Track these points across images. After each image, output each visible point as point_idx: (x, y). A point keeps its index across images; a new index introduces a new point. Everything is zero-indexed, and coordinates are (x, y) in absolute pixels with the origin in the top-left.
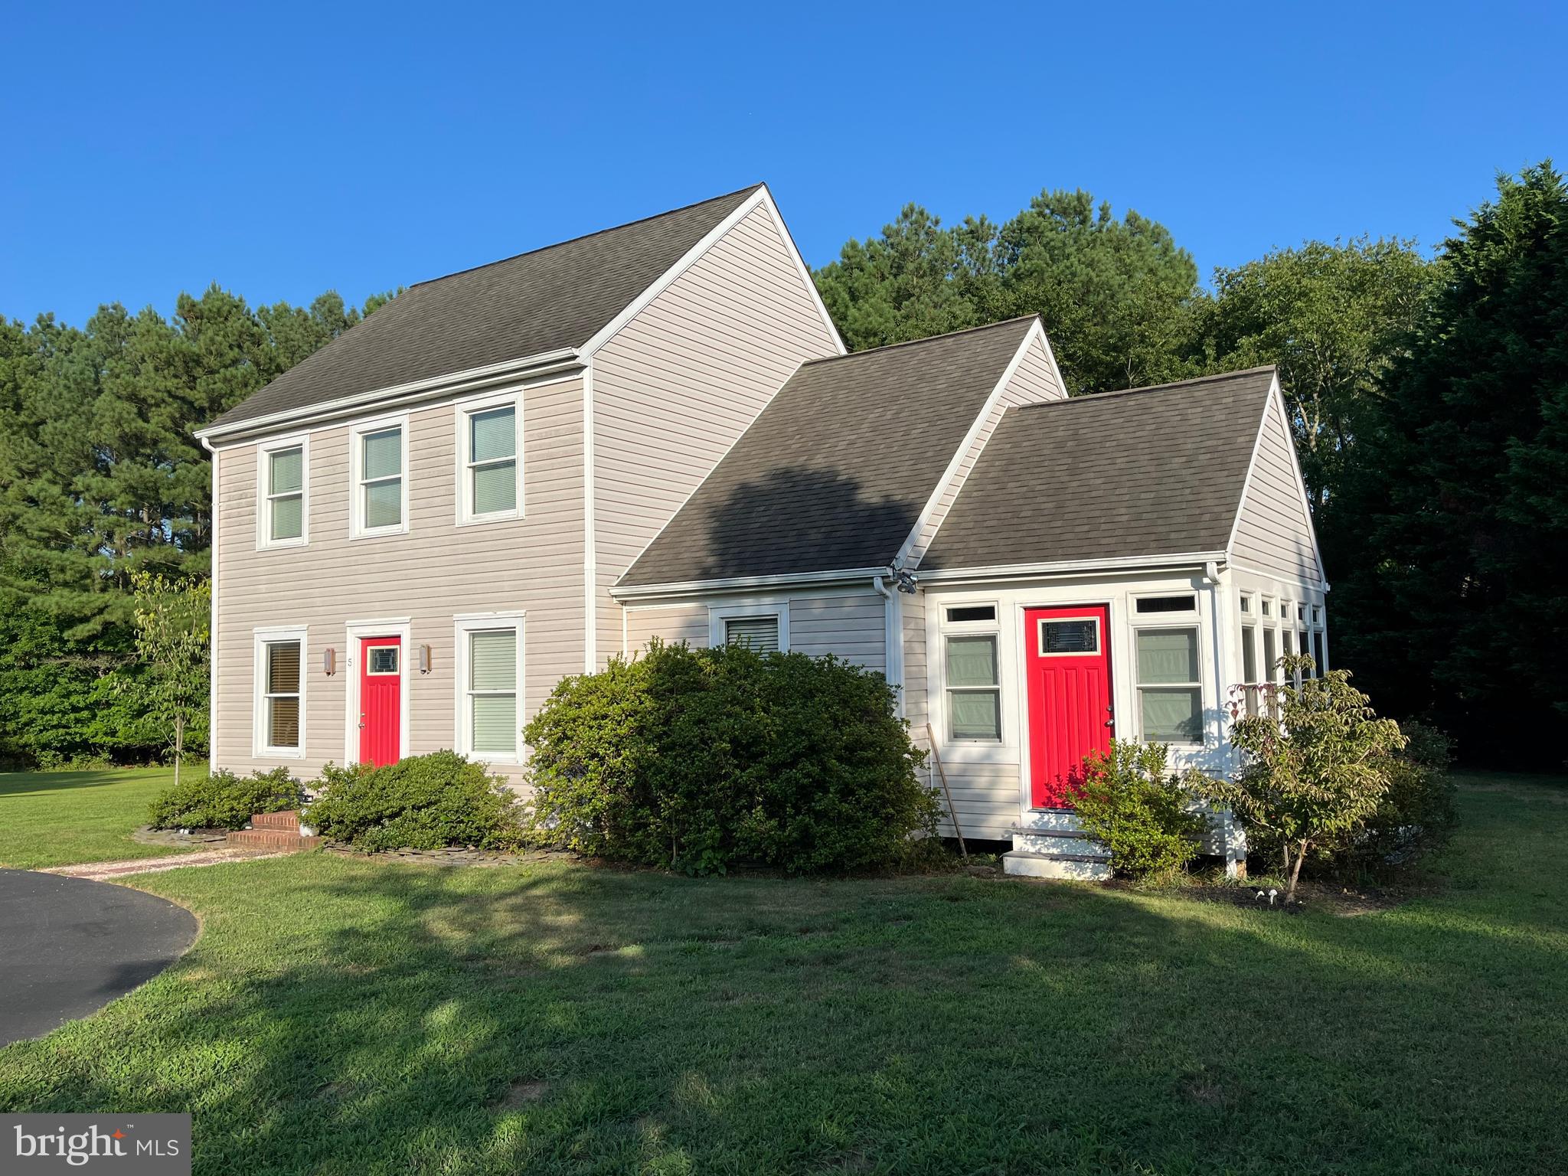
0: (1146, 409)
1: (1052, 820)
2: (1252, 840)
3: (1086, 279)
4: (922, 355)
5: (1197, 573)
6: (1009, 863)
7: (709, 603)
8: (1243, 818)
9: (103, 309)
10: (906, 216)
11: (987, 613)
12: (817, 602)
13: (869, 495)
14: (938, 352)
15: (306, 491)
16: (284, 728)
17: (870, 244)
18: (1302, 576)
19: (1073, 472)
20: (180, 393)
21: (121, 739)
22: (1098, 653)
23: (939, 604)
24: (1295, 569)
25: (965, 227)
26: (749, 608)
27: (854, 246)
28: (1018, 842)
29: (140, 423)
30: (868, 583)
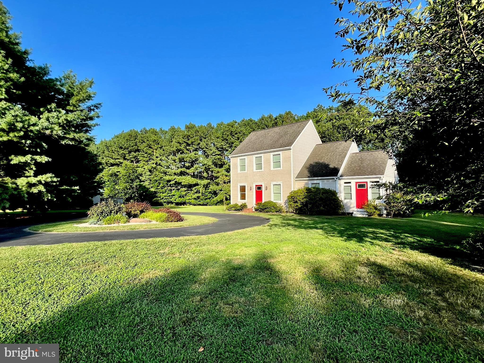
0: (372, 154)
1: (359, 210)
2: (387, 212)
3: (353, 119)
4: (336, 144)
5: (380, 178)
6: (353, 215)
7: (309, 181)
8: (386, 209)
9: (171, 127)
10: (318, 106)
11: (350, 183)
12: (325, 181)
13: (331, 166)
14: (339, 144)
15: (246, 165)
16: (243, 197)
17: (311, 112)
18: (395, 177)
19: (361, 163)
20: (186, 142)
21: (177, 201)
22: (366, 188)
23: (342, 182)
24: (394, 177)
25: (329, 108)
26: (315, 182)
27: (308, 113)
28: (354, 213)
29: (180, 147)
30: (334, 179)
